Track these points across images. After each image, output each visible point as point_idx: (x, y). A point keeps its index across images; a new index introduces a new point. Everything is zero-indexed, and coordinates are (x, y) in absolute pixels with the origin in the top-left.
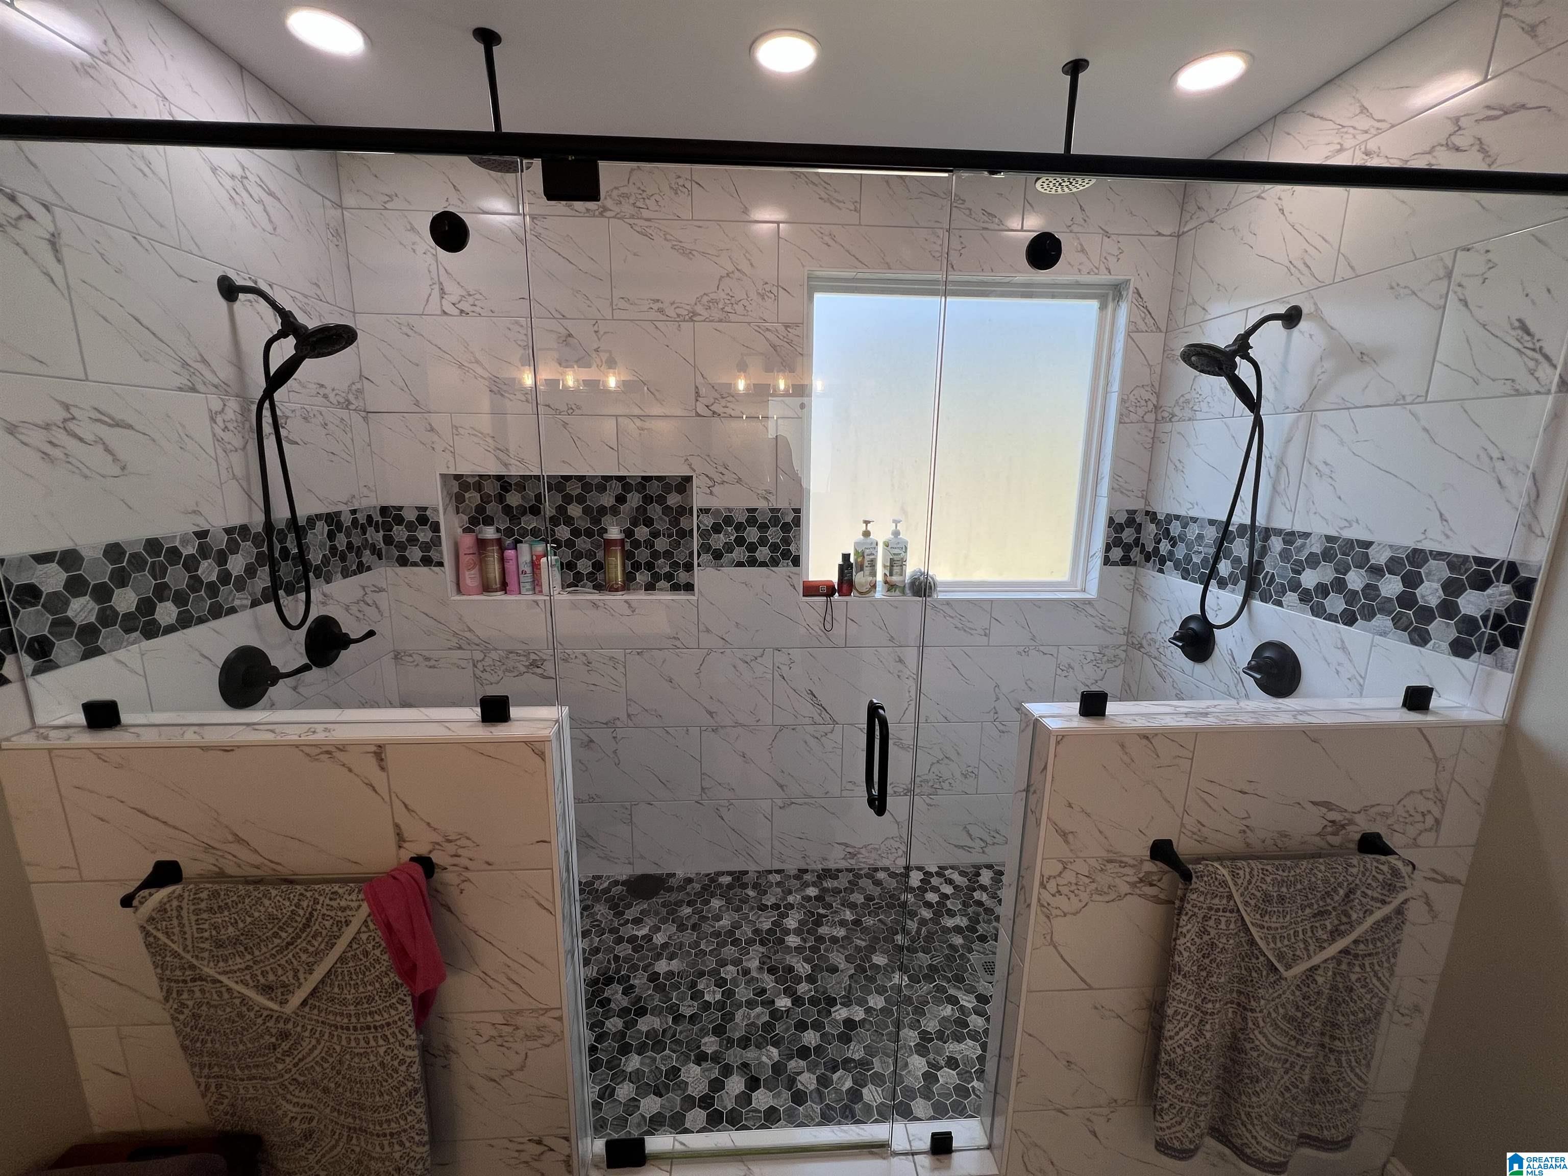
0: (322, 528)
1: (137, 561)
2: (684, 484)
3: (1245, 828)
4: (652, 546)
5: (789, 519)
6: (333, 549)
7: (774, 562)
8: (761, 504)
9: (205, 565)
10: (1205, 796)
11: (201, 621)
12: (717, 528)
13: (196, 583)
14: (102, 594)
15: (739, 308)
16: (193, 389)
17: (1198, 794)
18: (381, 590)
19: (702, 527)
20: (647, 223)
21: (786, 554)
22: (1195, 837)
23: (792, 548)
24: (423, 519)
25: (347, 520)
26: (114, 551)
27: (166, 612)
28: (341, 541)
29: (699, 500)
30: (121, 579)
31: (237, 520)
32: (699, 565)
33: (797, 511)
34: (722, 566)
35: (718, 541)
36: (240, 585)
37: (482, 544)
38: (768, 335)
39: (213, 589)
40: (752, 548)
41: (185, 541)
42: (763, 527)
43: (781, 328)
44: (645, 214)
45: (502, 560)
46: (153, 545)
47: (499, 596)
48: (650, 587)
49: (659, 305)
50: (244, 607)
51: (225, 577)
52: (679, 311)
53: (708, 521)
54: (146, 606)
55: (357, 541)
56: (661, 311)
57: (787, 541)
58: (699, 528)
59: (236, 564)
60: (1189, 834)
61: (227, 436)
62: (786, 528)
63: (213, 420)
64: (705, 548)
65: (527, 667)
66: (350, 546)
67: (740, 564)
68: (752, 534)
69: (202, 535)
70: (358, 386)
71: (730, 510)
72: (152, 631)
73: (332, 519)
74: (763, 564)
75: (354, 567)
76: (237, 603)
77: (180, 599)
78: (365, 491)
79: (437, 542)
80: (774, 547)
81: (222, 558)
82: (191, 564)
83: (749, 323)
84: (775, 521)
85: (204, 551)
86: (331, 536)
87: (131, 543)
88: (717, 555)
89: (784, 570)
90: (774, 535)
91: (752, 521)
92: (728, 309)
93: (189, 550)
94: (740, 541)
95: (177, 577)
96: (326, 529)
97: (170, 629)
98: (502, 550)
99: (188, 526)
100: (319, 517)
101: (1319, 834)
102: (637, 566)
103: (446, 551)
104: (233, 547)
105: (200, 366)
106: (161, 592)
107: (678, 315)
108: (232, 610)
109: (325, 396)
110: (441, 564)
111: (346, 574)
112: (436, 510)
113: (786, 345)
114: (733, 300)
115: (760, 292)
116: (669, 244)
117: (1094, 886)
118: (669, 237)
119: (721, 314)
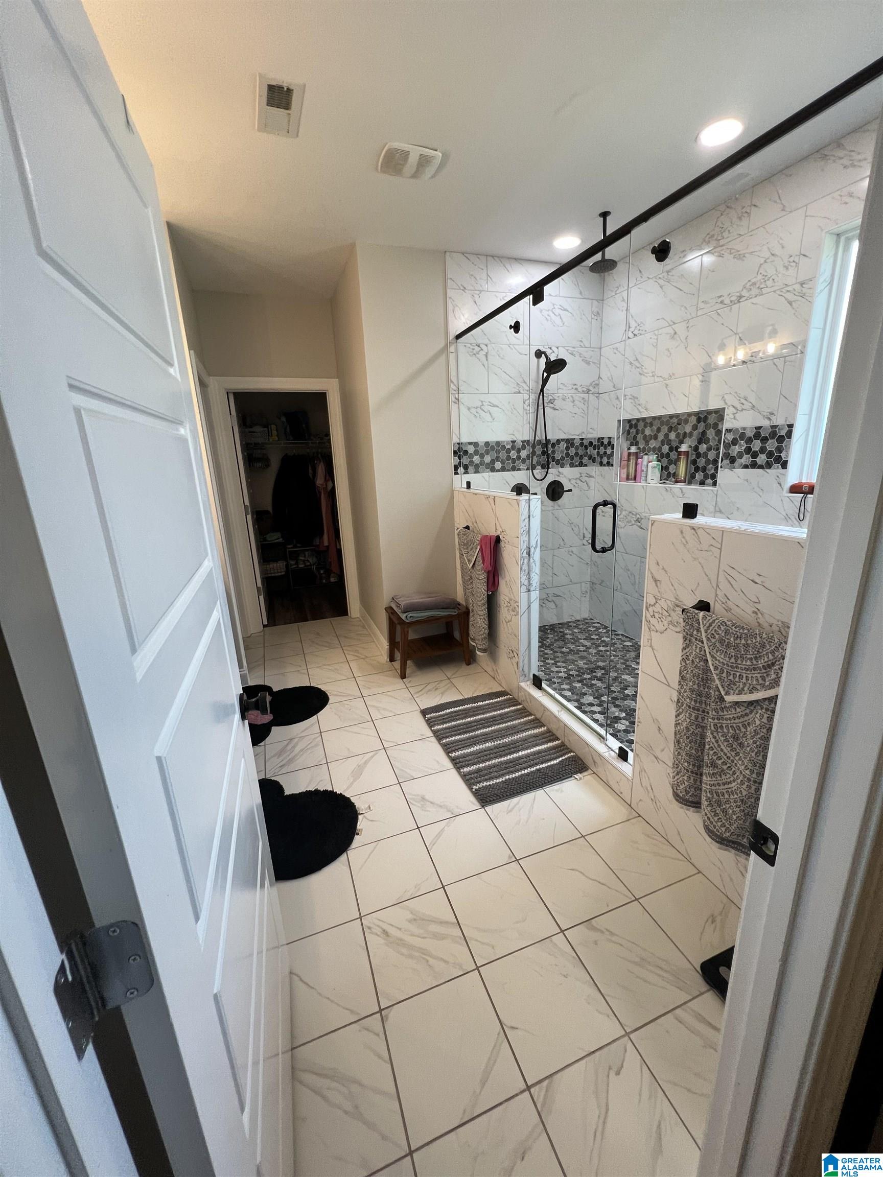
0: (563, 445)
1: (493, 448)
2: (719, 414)
3: (756, 610)
4: (707, 456)
5: (783, 433)
6: (567, 455)
7: (769, 465)
8: (766, 423)
9: (513, 452)
10: (728, 577)
11: (508, 470)
12: (735, 442)
13: (509, 458)
14: (482, 456)
15: (769, 283)
16: (519, 393)
17: (725, 575)
18: (591, 476)
19: (727, 442)
20: (722, 248)
21: (778, 460)
22: (724, 605)
23: (783, 455)
24: (609, 443)
25: (577, 443)
26: (487, 444)
27: (498, 465)
28: (572, 451)
29: (726, 425)
30: (487, 453)
31: (526, 438)
32: (721, 467)
33: (791, 426)
34: (734, 468)
35: (735, 450)
36: (524, 461)
37: (629, 454)
38: (788, 295)
39: (514, 461)
40: (755, 455)
41: (508, 443)
42: (764, 440)
43: (797, 287)
44: (722, 242)
45: (636, 464)
46: (498, 443)
47: (631, 483)
48: (702, 483)
49: (721, 299)
50: (524, 469)
51: (519, 457)
52: (732, 299)
53: (730, 437)
54: (493, 462)
55: (581, 452)
56: (722, 302)
57: (780, 450)
58: (724, 442)
59: (524, 454)
60: (721, 603)
61: (528, 408)
62: (781, 439)
63: (524, 403)
64: (726, 455)
65: (635, 521)
66: (577, 454)
67: (746, 467)
68: (756, 445)
69: (513, 442)
70: (597, 382)
71: (744, 429)
72: (493, 470)
73: (570, 442)
74: (761, 467)
75: (577, 463)
76: (521, 467)
77: (503, 462)
78: (591, 431)
79: (612, 454)
80: (770, 455)
81: (519, 451)
82: (508, 451)
83: (774, 291)
84: (773, 434)
85: (513, 448)
86: (567, 448)
87: (491, 442)
88: (733, 460)
89: (776, 471)
90: (771, 445)
91: (757, 435)
92: (762, 286)
93: (509, 447)
94: (748, 450)
95: (503, 455)
96: (565, 445)
97: (498, 471)
98: (637, 458)
99: (510, 438)
100: (563, 440)
102: (697, 469)
103: (615, 460)
104: (524, 448)
105: (523, 385)
106: (498, 458)
107: (731, 301)
108: (519, 470)
109: (576, 389)
110: (612, 465)
111: (572, 465)
112: (614, 438)
113: (800, 298)
114: (766, 279)
115: (786, 264)
116: (732, 256)
117: (670, 619)
118: (733, 251)
119: (757, 291)
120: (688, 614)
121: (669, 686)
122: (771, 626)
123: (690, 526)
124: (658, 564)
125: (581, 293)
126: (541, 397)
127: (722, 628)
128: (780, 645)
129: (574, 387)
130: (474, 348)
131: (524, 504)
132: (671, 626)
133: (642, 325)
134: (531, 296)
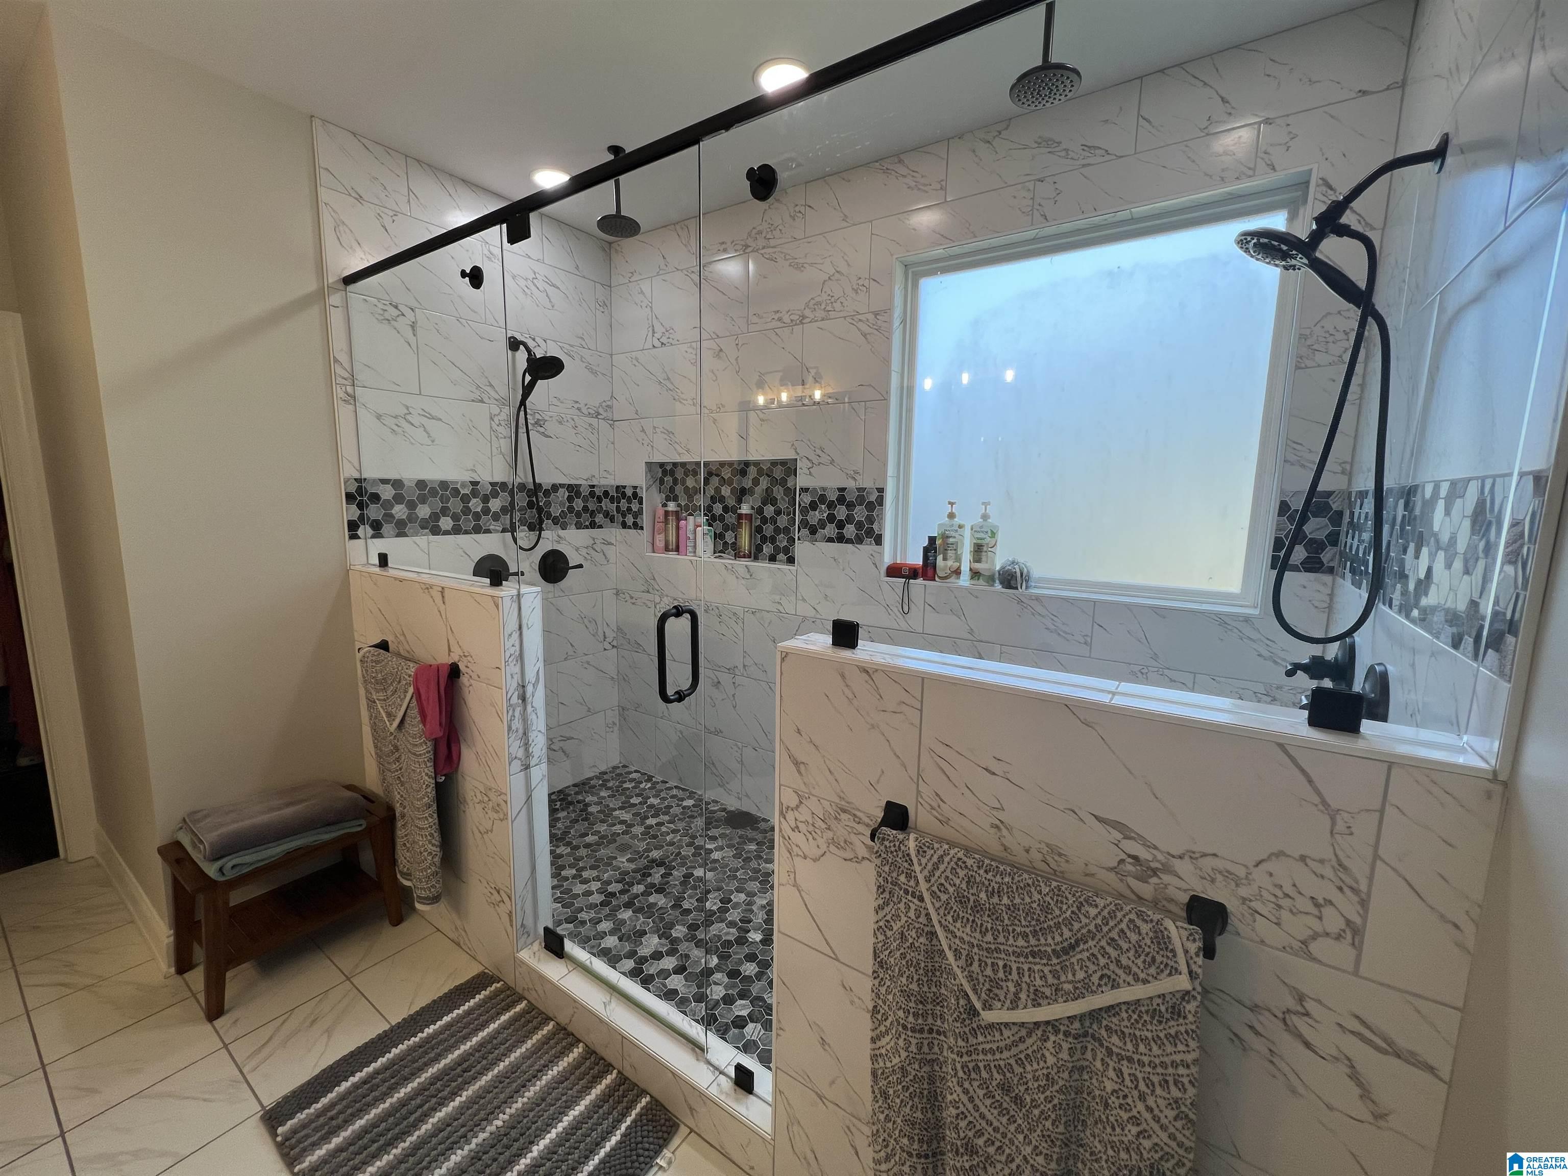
0: (563, 494)
1: (433, 492)
2: (789, 467)
3: (998, 822)
4: (776, 523)
5: (873, 498)
6: (571, 509)
7: (859, 540)
8: (850, 484)
9: (474, 501)
10: (940, 761)
11: (467, 532)
12: (813, 506)
13: (467, 511)
14: (412, 506)
15: (837, 306)
16: (482, 401)
17: (932, 758)
18: (610, 544)
19: (803, 505)
20: (774, 250)
21: (870, 533)
22: (934, 812)
23: (875, 526)
24: (635, 495)
25: (585, 491)
26: (421, 484)
27: (446, 523)
28: (578, 504)
29: (802, 480)
30: (423, 500)
31: (499, 478)
32: (799, 539)
33: (881, 490)
34: (816, 541)
35: (815, 517)
36: (496, 516)
37: (667, 513)
38: (860, 325)
39: (477, 516)
40: (841, 525)
41: (463, 485)
42: (850, 506)
43: (871, 317)
44: (772, 243)
45: (678, 528)
46: (444, 484)
47: (672, 555)
48: (773, 559)
49: (778, 315)
50: (497, 531)
51: (486, 511)
52: (792, 317)
53: (807, 499)
54: (435, 517)
55: (592, 506)
56: (780, 319)
57: (870, 520)
58: (800, 505)
59: (495, 505)
60: (928, 808)
61: (500, 429)
62: (871, 507)
63: (492, 419)
64: (804, 524)
66: (585, 509)
67: (830, 540)
68: (841, 512)
69: (475, 484)
70: (609, 403)
71: (824, 489)
72: (436, 531)
73: (573, 490)
74: (849, 541)
75: (587, 523)
76: (492, 527)
77: (455, 518)
78: (605, 474)
79: (640, 511)
80: (859, 526)
81: (486, 499)
82: (465, 499)
83: (845, 317)
84: (861, 499)
85: (475, 493)
86: (570, 499)
87: (432, 481)
88: (813, 531)
89: (867, 548)
90: (860, 513)
91: (841, 500)
92: (829, 308)
93: (466, 491)
94: (831, 518)
95: (455, 505)
96: (567, 494)
97: (447, 533)
98: (678, 520)
99: (467, 477)
100: (562, 486)
101: (1112, 869)
102: (764, 539)
103: (646, 520)
104: (495, 495)
105: (488, 389)
106: (445, 511)
107: (792, 321)
108: (488, 531)
109: (579, 409)
110: (642, 528)
111: (579, 526)
112: (642, 488)
113: (875, 332)
114: (833, 300)
115: (855, 287)
116: (788, 263)
117: (830, 834)
118: (788, 257)
119: (823, 314)
120: (887, 843)
121: (837, 959)
122: (1027, 851)
123: (857, 666)
124: (799, 732)
125: (577, 268)
126: (522, 413)
127: (962, 873)
128: (1079, 909)
129: (576, 406)
130: (385, 308)
131: (508, 607)
132: (832, 848)
133: (671, 331)
134: (504, 226)
